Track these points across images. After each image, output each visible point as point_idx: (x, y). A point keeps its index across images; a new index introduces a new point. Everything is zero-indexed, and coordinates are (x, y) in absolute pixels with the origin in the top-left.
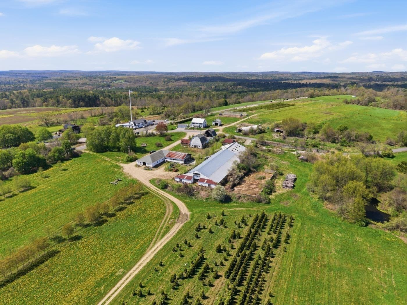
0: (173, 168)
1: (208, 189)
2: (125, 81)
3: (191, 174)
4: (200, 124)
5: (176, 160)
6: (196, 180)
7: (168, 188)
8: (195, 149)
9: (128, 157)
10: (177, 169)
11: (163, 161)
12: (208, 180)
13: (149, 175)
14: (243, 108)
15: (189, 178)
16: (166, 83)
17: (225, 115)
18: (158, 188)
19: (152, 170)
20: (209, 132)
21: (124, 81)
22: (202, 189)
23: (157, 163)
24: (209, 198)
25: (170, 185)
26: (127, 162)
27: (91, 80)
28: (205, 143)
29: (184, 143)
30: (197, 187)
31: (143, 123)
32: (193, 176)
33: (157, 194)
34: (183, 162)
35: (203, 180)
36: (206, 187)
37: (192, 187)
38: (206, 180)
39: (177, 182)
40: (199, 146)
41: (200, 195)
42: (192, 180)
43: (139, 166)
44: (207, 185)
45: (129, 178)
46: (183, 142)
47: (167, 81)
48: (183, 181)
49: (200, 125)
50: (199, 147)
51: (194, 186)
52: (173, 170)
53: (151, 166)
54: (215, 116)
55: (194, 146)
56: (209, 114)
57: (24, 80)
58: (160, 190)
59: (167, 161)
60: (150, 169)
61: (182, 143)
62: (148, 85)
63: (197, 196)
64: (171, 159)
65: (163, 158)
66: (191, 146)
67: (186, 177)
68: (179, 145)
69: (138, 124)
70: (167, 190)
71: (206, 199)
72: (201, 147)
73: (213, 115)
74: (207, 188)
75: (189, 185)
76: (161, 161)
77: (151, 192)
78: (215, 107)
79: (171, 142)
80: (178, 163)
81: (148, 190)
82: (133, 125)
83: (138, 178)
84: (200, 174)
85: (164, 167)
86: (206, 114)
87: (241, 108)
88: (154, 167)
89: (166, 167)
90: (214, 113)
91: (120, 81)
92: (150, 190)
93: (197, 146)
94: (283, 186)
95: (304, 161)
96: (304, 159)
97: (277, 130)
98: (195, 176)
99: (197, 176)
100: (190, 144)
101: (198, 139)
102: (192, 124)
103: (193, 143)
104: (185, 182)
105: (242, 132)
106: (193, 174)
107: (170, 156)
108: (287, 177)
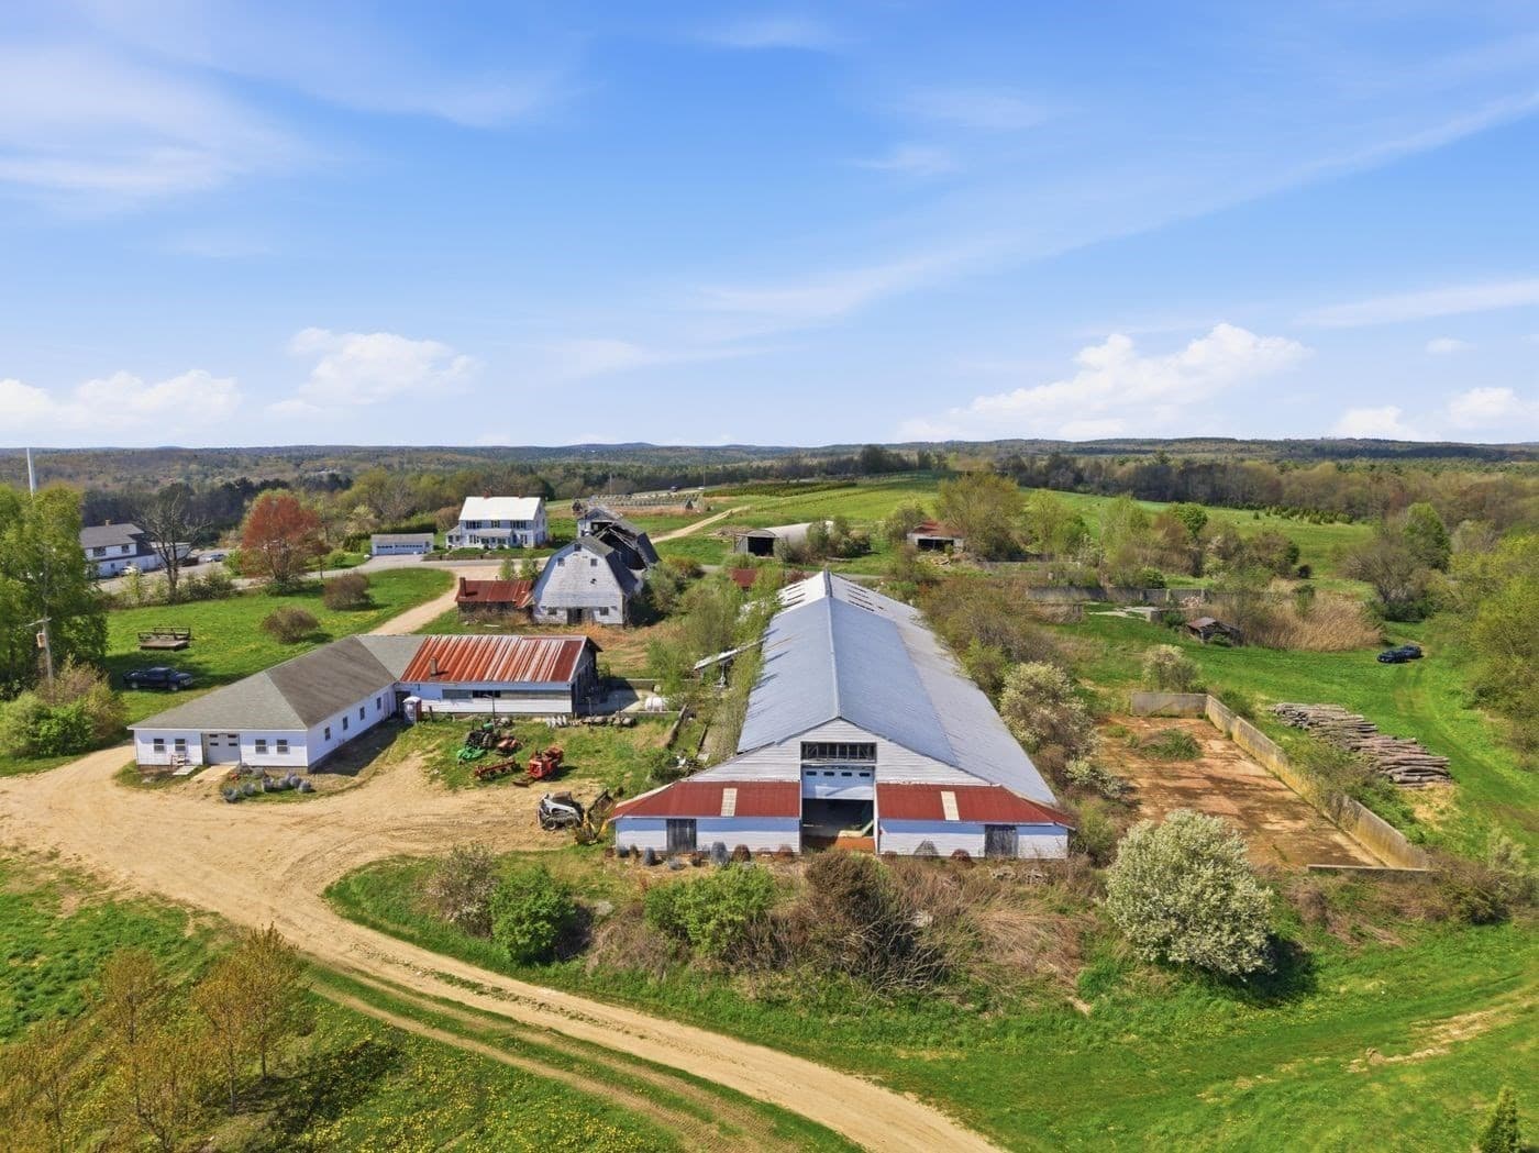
0: (508, 752)
3: (774, 762)
4: (517, 524)
5: (496, 694)
7: (600, 936)
9: (41, 716)
10: (556, 756)
11: (380, 715)
13: (309, 842)
15: (759, 801)
18: (470, 957)
19: (309, 790)
23: (341, 736)
24: (1106, 977)
25: (603, 907)
26: (25, 763)
29: (485, 605)
31: (125, 548)
32: (796, 777)
33: (509, 1043)
34: (566, 705)
35: (917, 804)
36: (964, 858)
38: (949, 799)
39: (653, 860)
40: (605, 612)
42: (794, 812)
43: (163, 777)
44: (975, 844)
45: (71, 903)
46: (478, 598)
47: (198, 473)
48: (705, 839)
49: (519, 533)
50: (606, 620)
52: (515, 769)
53: (299, 757)
55: (562, 616)
59: (424, 715)
60: (288, 787)
61: (463, 606)
64: (449, 695)
65: (384, 691)
66: (542, 617)
67: (732, 795)
68: (445, 622)
69: (90, 555)
70: (592, 961)
71: (1093, 985)
72: (616, 617)
74: (982, 870)
76: (375, 716)
77: (412, 1026)
79: (373, 613)
81: (357, 1003)
83: (181, 892)
84: (868, 750)
88: (318, 768)
89: (440, 755)
92: (381, 1001)
93: (591, 610)
94: (1389, 772)
95: (1227, 640)
96: (1228, 630)
97: (920, 541)
98: (814, 774)
99: (838, 772)
100: (536, 605)
101: (594, 562)
102: (464, 529)
103: (560, 596)
104: (733, 850)
105: (776, 547)
106: (803, 758)
107: (438, 674)
108: (1297, 721)
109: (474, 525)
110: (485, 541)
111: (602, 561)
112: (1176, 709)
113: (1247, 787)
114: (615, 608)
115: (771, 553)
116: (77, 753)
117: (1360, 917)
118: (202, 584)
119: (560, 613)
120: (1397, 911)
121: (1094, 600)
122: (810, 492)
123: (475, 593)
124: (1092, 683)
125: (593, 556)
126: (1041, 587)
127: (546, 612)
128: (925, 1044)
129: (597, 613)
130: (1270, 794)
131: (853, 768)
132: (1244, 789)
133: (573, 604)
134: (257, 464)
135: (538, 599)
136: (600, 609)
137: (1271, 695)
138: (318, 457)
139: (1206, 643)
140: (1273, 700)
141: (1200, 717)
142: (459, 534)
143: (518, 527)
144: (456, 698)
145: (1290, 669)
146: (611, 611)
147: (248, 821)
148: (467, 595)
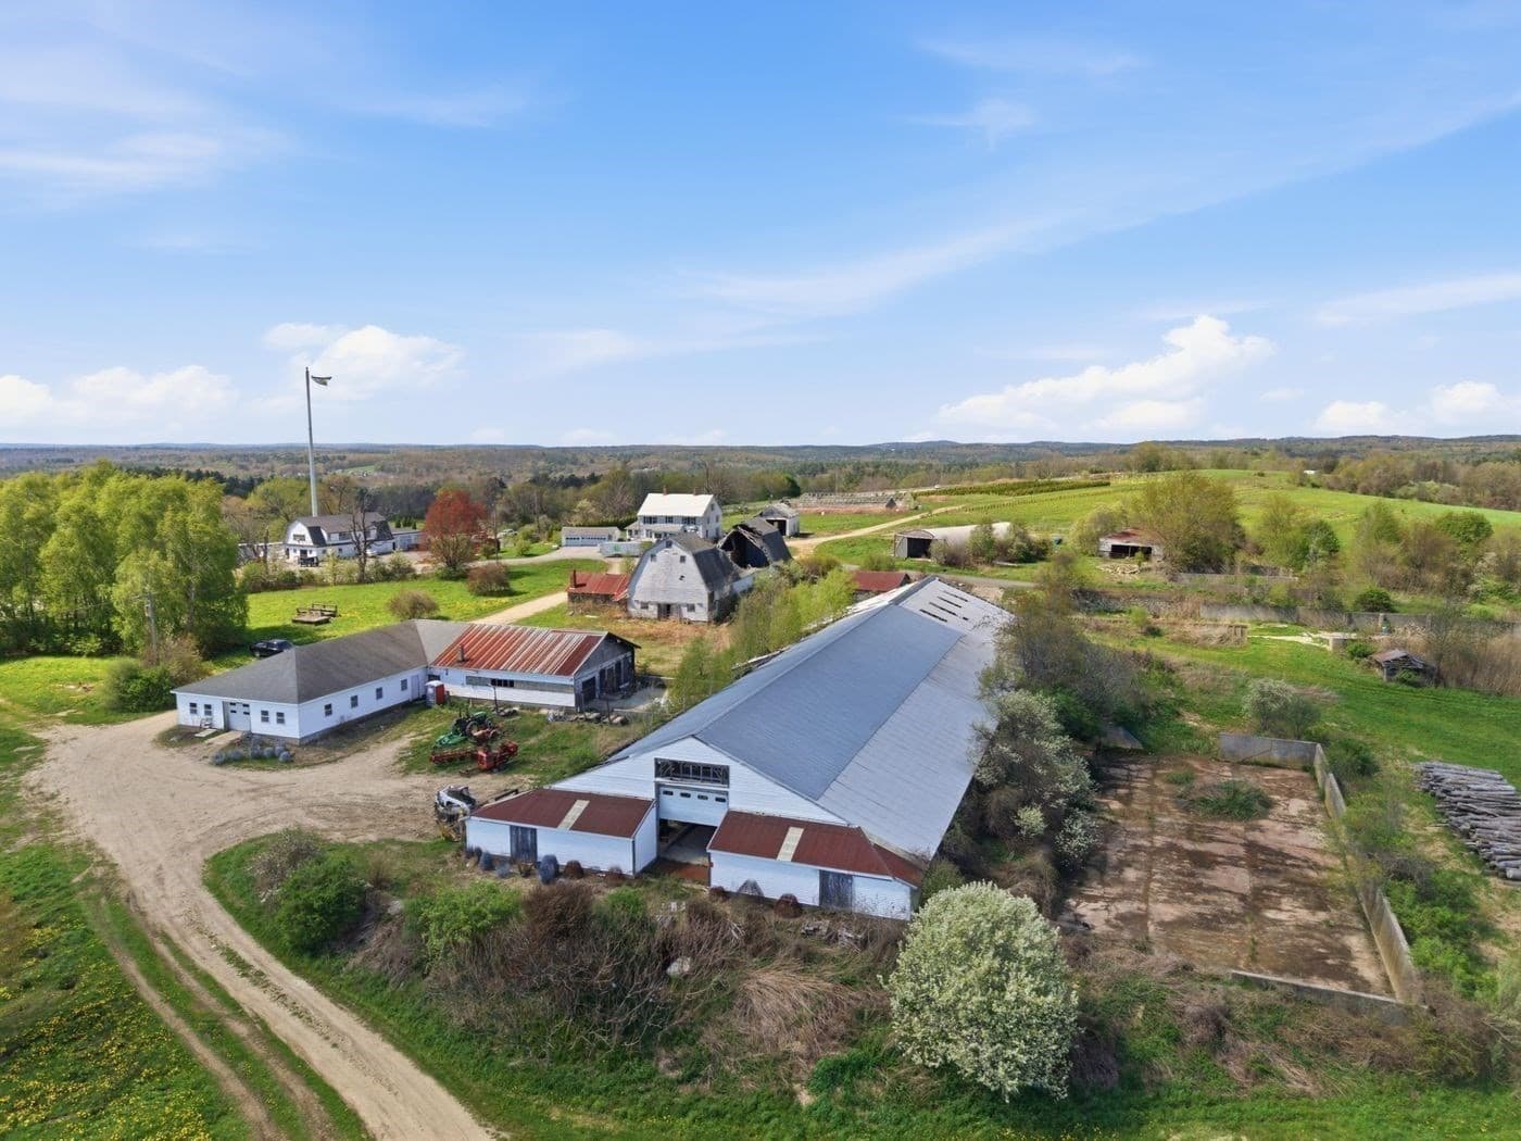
0: (480, 741)
1: (832, 938)
3: (629, 777)
4: (688, 520)
5: (511, 683)
6: (681, 839)
8: (664, 626)
9: (132, 676)
11: (406, 696)
12: (809, 827)
13: (242, 809)
15: (612, 816)
17: (805, 506)
20: (747, 535)
22: (761, 947)
23: (347, 712)
24: (857, 1067)
25: (398, 907)
26: (112, 716)
28: (727, 589)
29: (589, 596)
30: (699, 912)
32: (650, 794)
34: (569, 700)
35: (757, 835)
37: (646, 925)
38: (794, 836)
39: (488, 864)
40: (692, 608)
41: (752, 1016)
42: (648, 828)
44: (808, 889)
46: (584, 590)
48: (544, 848)
49: (690, 528)
50: (691, 615)
51: (667, 910)
52: (475, 757)
53: (293, 730)
55: (653, 611)
58: (277, 970)
59: (443, 697)
60: (272, 756)
61: (573, 600)
62: (468, 479)
63: (710, 1036)
64: (471, 681)
65: (411, 678)
66: (635, 610)
67: (579, 807)
68: (555, 610)
69: (335, 538)
71: (834, 1075)
72: (702, 615)
74: (808, 924)
75: (603, 897)
76: (398, 696)
77: (152, 996)
79: (505, 600)
80: (534, 708)
82: (309, 541)
84: (722, 774)
85: (405, 742)
88: (313, 742)
89: (423, 739)
91: (361, 470)
93: (679, 606)
94: (1502, 864)
95: (1418, 678)
96: (1421, 667)
97: (1114, 547)
98: (671, 794)
99: (694, 795)
100: (630, 599)
101: (683, 559)
102: (642, 524)
103: (653, 591)
104: (565, 864)
105: (933, 547)
106: (657, 775)
107: (464, 660)
108: (1432, 786)
109: (651, 520)
110: (658, 535)
111: (690, 559)
112: (1276, 757)
113: (1289, 862)
114: (701, 605)
115: (928, 555)
116: (155, 710)
117: (1275, 1046)
118: (387, 567)
119: (651, 607)
120: (1333, 1048)
121: (1282, 622)
122: (1048, 491)
123: (584, 585)
124: (1198, 717)
125: (683, 553)
126: (1219, 604)
127: (639, 606)
128: (589, 1107)
129: (685, 609)
130: (1312, 874)
131: (708, 791)
132: (1283, 864)
133: (664, 600)
134: (592, 462)
135: (632, 593)
136: (688, 605)
137: (1426, 749)
138: (644, 455)
139: (1389, 680)
140: (1426, 756)
141: (1305, 769)
142: (637, 528)
143: (689, 523)
144: (476, 684)
145: (1489, 720)
146: (697, 607)
147: (216, 784)
148: (577, 586)
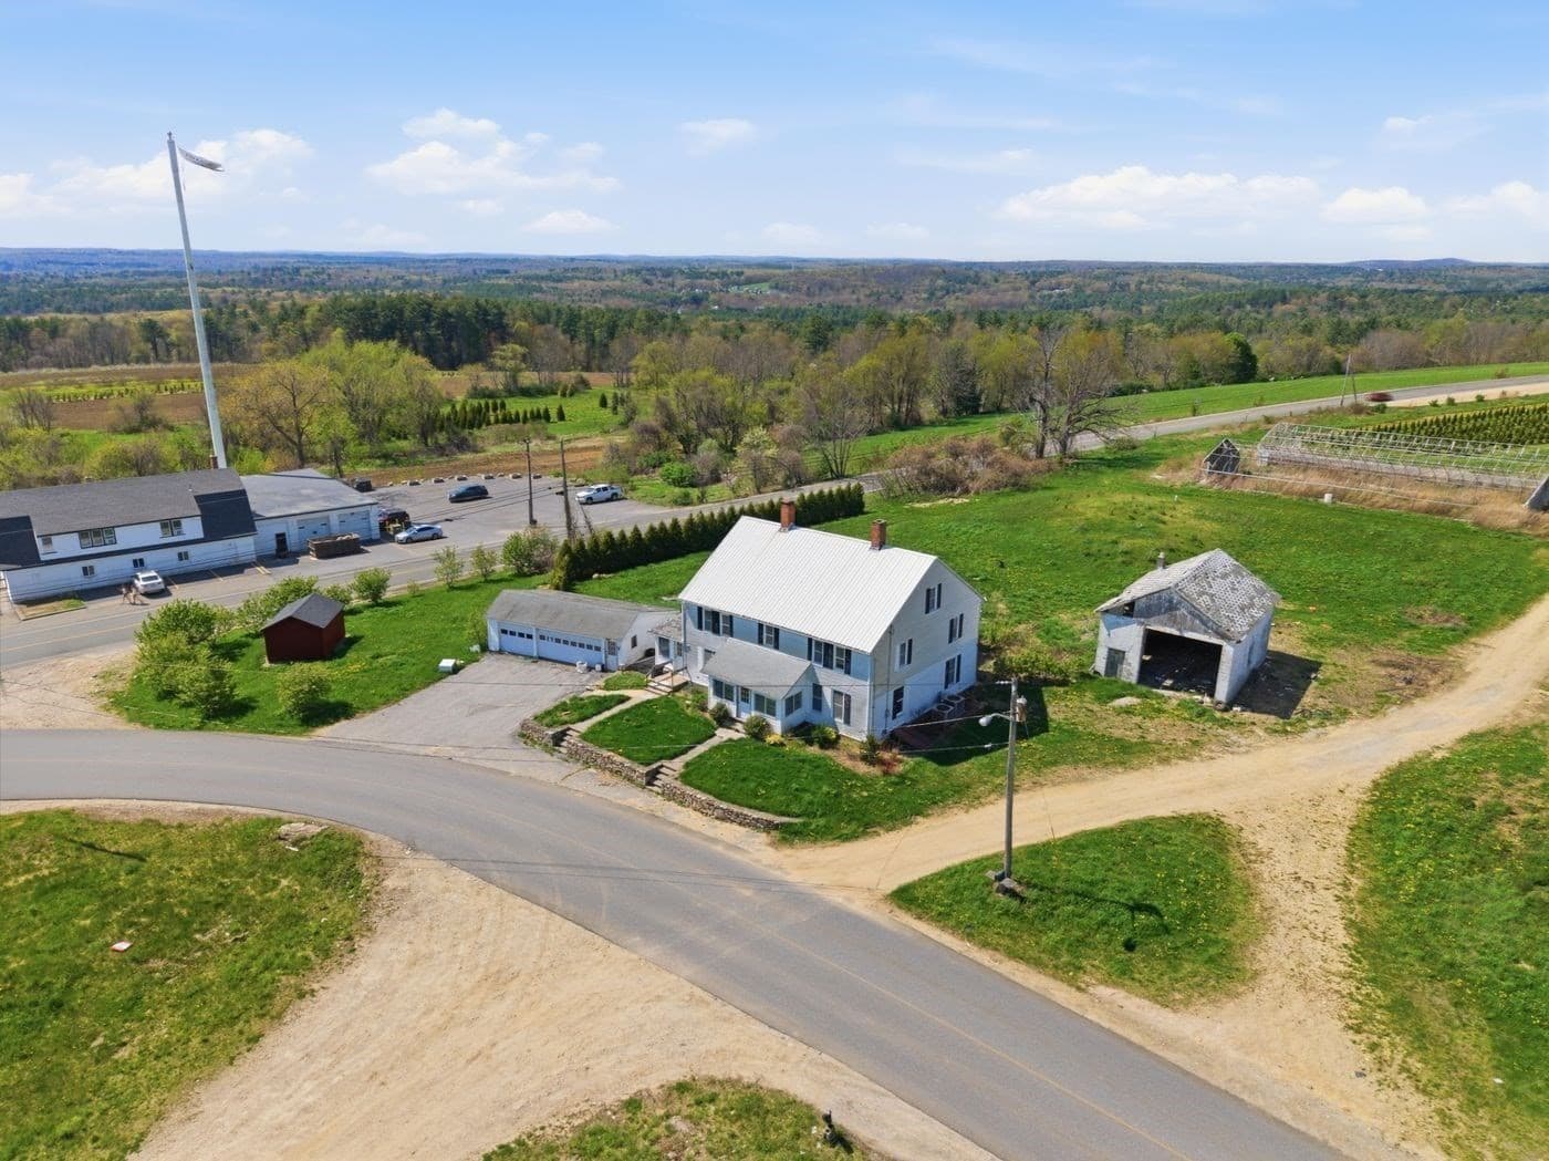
2: (776, 287)
14: (1442, 399)
16: (939, 294)
17: (1272, 463)
21: (771, 288)
27: (647, 282)
49: (831, 680)
54: (1157, 476)
56: (1088, 443)
57: (425, 278)
62: (858, 300)
73: (1129, 459)
78: (1151, 389)
86: (1052, 449)
87: (1423, 401)
90: (1141, 432)
91: (756, 287)
109: (714, 621)
